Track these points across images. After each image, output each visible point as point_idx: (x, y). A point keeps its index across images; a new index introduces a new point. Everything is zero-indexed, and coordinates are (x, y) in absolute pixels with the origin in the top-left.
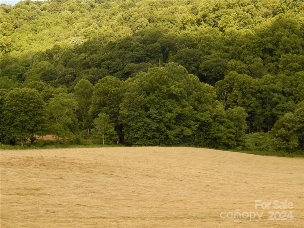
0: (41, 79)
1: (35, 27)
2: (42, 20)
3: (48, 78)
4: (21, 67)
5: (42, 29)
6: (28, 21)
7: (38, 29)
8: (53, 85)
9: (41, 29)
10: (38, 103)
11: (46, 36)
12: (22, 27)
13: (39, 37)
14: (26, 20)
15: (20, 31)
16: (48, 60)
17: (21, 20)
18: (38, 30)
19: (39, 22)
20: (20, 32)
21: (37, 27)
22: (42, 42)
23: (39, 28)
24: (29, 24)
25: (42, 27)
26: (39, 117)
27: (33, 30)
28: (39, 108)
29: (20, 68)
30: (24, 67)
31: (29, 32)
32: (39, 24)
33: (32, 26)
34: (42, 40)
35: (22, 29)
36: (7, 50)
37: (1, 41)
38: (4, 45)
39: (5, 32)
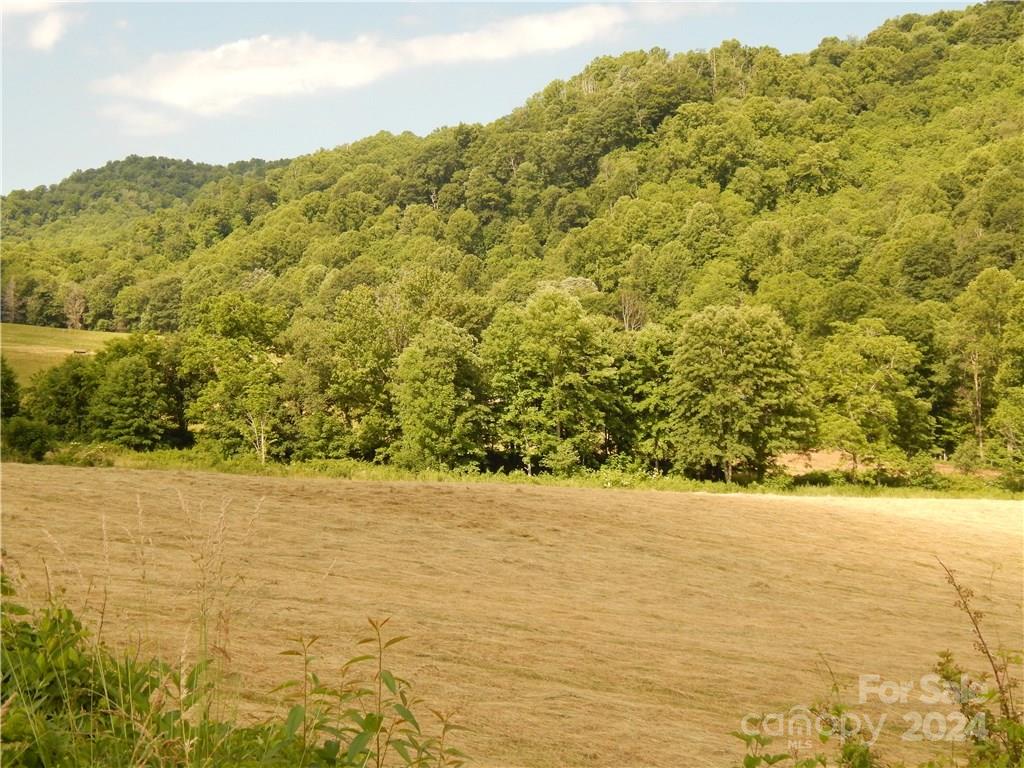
0: (902, 276)
1: (925, 103)
2: (949, 76)
3: (927, 270)
4: (854, 239)
5: (947, 106)
6: (902, 84)
7: (934, 107)
8: (939, 292)
9: (943, 107)
10: (773, 350)
11: (959, 127)
12: (879, 107)
13: (934, 133)
14: (897, 83)
15: (872, 119)
16: (942, 208)
17: (880, 85)
18: (933, 110)
19: (939, 83)
20: (873, 123)
21: (929, 101)
22: (941, 148)
23: (936, 102)
24: (907, 95)
25: (945, 100)
26: (775, 395)
27: (916, 113)
28: (777, 366)
29: (849, 243)
30: (864, 239)
31: (901, 121)
32: (937, 91)
33: (913, 99)
34: (941, 142)
35: (880, 114)
36: (825, 187)
37: (804, 159)
38: (815, 171)
39: (820, 129)
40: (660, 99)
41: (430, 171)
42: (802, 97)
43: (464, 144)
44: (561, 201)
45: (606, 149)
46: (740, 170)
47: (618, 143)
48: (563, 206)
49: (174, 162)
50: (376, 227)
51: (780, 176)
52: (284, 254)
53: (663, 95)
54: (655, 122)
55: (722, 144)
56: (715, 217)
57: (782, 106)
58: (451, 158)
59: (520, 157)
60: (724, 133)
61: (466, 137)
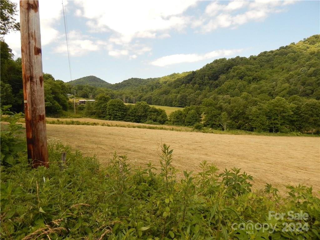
36: (259, 80)
37: (255, 75)
38: (257, 77)
39: (256, 70)
40: (228, 66)
41: (189, 78)
42: (252, 65)
43: (193, 74)
44: (213, 83)
45: (220, 74)
46: (244, 77)
47: (221, 73)
48: (214, 84)
49: (138, 79)
50: (182, 88)
51: (251, 78)
52: (167, 92)
53: (229, 65)
54: (227, 70)
55: (241, 73)
56: (242, 85)
57: (249, 66)
58: (192, 76)
59: (205, 76)
60: (241, 71)
61: (194, 73)
